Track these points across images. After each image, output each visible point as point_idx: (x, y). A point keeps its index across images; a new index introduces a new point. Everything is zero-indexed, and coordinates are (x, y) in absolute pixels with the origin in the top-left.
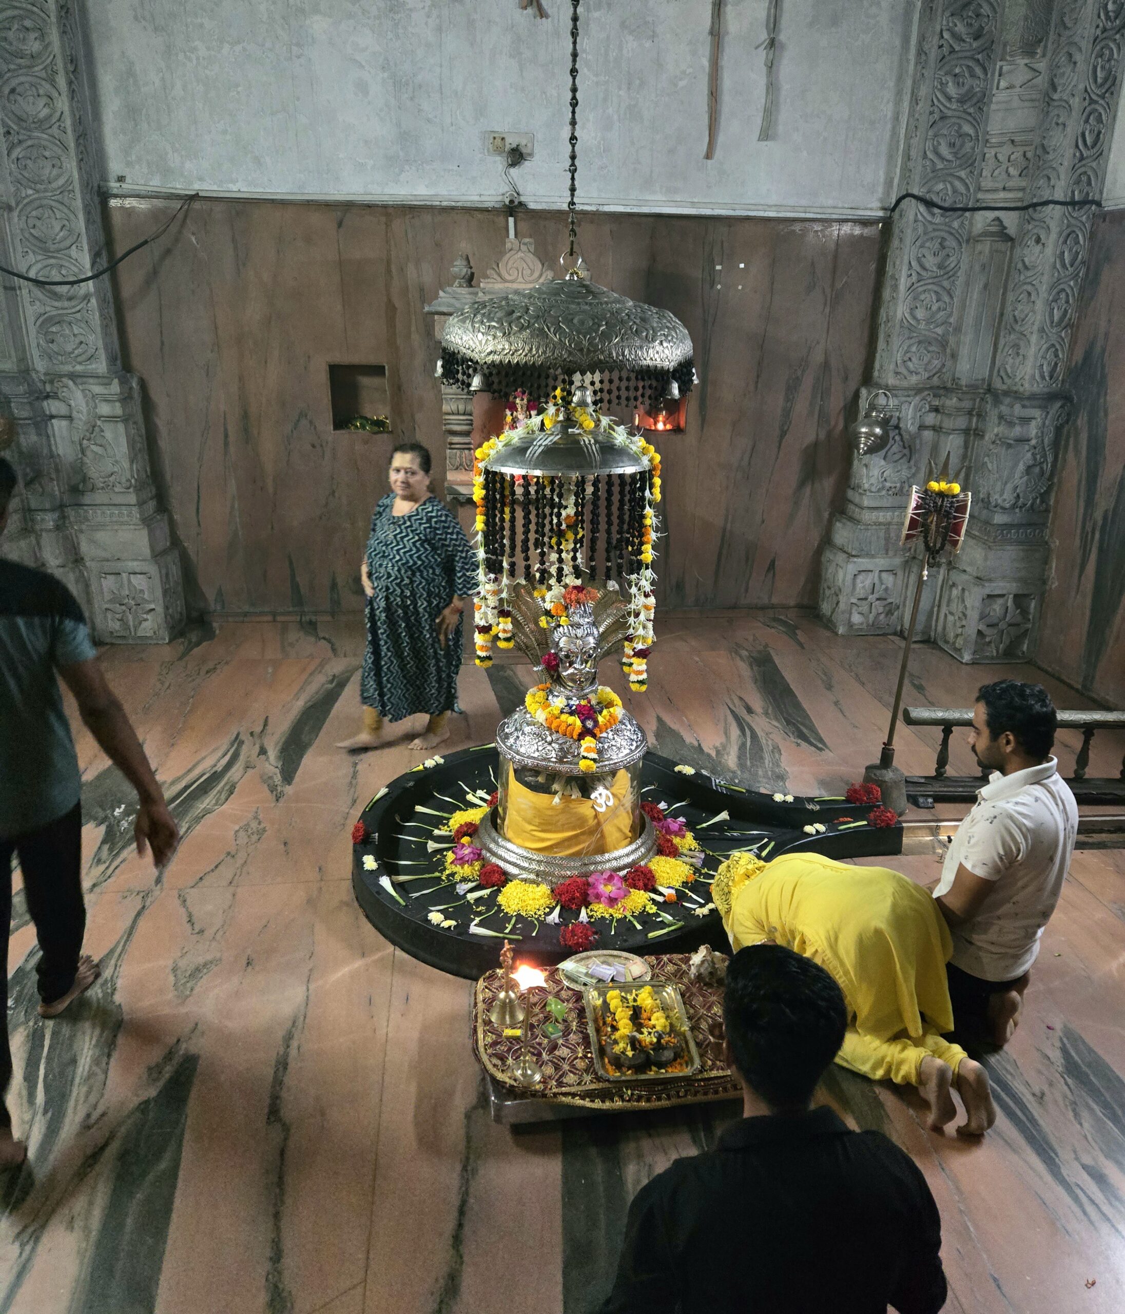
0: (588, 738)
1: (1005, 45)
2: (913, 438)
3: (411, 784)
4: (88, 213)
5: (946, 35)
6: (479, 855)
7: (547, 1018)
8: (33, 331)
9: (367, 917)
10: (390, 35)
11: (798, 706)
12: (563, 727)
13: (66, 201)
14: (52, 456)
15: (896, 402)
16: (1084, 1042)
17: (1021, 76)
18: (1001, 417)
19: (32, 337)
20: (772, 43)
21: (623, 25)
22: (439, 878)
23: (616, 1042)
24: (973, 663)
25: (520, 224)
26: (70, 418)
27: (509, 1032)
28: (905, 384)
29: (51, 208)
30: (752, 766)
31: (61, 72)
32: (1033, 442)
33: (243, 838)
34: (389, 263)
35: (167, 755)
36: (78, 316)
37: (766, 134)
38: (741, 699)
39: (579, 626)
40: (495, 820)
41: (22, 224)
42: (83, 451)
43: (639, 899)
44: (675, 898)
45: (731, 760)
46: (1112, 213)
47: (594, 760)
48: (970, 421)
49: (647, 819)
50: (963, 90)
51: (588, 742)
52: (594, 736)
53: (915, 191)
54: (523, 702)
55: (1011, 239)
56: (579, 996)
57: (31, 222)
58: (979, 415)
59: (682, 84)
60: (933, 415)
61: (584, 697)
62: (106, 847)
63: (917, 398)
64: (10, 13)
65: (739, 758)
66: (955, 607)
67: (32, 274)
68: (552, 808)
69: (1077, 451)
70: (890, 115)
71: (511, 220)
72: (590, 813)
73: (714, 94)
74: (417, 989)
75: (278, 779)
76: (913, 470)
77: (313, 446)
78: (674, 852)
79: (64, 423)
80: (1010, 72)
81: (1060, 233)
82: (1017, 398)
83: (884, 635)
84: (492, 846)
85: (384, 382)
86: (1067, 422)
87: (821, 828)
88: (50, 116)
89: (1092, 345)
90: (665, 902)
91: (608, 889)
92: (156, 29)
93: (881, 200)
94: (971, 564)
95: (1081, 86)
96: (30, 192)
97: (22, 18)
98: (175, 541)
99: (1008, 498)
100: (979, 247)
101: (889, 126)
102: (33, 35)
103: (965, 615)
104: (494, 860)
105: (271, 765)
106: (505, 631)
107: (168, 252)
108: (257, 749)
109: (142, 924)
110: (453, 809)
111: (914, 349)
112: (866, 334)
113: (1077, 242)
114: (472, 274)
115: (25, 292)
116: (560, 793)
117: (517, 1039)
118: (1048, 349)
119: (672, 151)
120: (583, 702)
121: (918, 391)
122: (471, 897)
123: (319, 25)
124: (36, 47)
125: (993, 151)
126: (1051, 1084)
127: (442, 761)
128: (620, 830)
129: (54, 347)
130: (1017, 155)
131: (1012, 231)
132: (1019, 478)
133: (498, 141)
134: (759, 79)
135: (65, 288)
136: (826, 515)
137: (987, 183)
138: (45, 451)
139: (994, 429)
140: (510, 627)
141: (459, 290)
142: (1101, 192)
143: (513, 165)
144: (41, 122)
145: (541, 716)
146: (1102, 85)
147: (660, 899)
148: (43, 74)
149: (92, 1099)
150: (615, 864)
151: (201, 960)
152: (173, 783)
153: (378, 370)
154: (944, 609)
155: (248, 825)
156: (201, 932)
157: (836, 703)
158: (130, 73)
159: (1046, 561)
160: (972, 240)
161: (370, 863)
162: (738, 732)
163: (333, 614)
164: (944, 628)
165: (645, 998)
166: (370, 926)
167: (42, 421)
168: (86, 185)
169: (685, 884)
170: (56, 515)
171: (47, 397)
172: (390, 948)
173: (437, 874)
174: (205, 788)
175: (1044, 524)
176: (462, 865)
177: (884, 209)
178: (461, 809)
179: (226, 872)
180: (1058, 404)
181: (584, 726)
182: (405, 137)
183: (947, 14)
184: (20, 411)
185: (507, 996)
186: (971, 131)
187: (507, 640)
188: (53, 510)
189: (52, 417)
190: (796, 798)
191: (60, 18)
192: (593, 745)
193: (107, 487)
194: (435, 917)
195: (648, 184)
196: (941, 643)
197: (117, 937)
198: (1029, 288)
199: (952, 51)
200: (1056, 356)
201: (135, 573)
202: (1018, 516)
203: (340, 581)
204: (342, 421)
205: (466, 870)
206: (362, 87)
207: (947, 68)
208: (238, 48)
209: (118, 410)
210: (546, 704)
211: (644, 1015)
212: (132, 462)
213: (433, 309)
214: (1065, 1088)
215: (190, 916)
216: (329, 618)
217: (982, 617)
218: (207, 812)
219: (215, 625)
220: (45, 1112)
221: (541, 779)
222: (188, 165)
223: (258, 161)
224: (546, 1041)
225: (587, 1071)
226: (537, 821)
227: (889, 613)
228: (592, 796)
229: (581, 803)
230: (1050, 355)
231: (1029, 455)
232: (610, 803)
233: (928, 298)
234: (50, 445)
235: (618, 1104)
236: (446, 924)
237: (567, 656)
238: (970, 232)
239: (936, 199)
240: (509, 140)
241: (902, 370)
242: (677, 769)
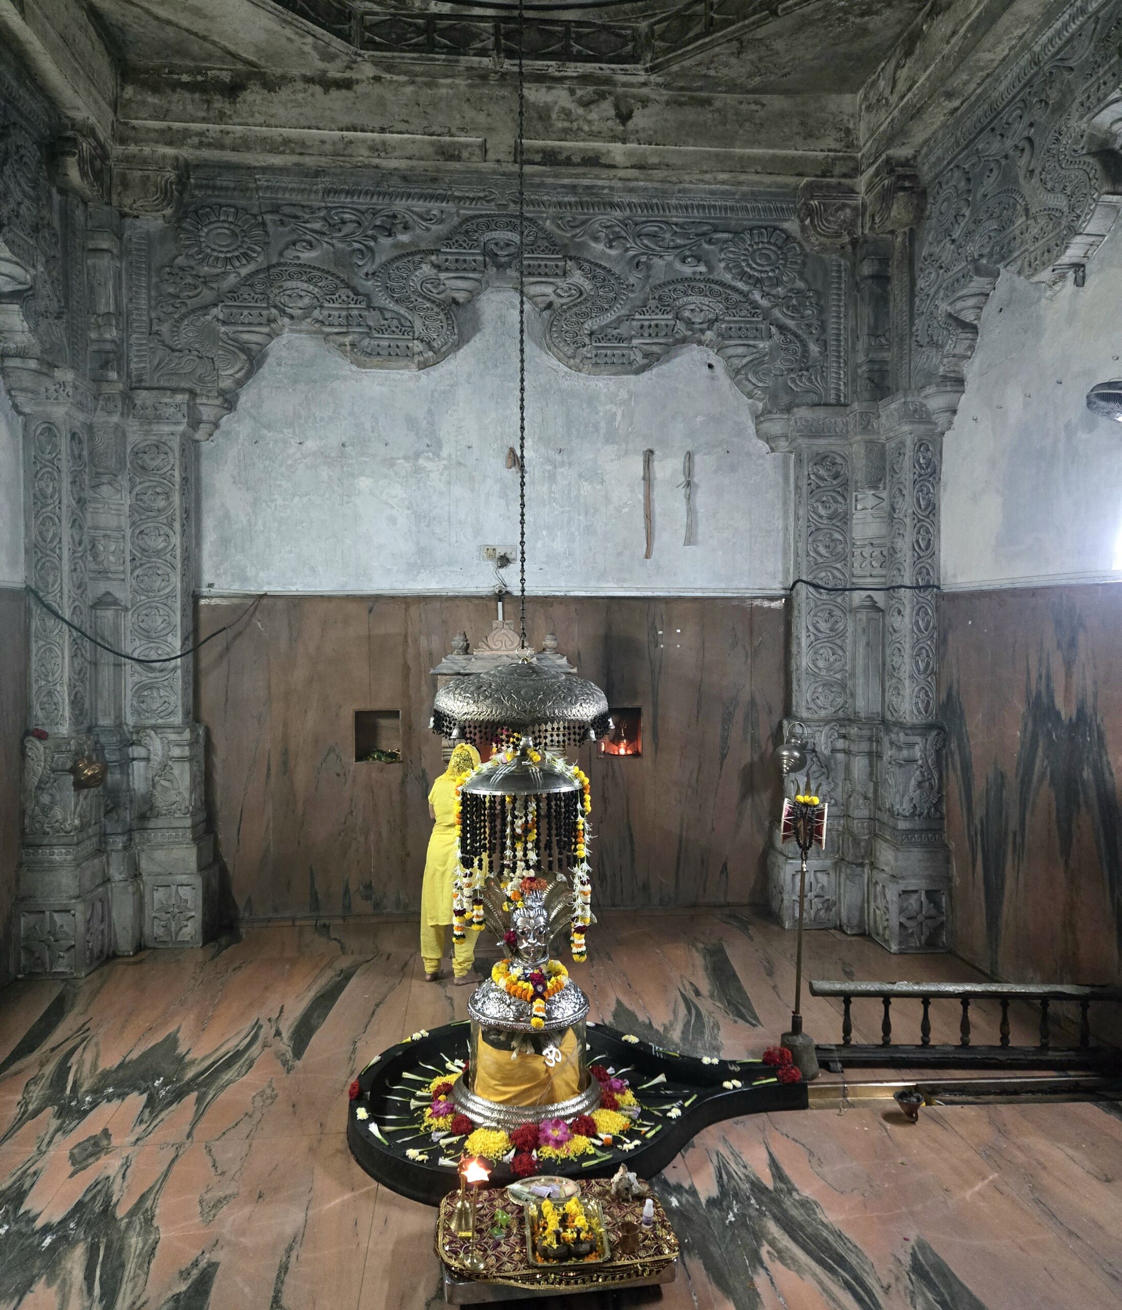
0: (539, 1000)
1: (856, 482)
2: (828, 759)
3: (400, 1053)
4: (184, 610)
5: (812, 477)
6: (452, 1109)
7: (494, 1225)
8: (129, 694)
9: (358, 1161)
10: (414, 487)
11: (740, 989)
12: (519, 992)
13: (169, 603)
14: (129, 790)
15: (810, 731)
16: (931, 1249)
17: (870, 501)
18: (892, 743)
19: (128, 700)
20: (688, 484)
21: (580, 476)
22: (418, 1129)
23: (545, 1238)
24: (901, 953)
25: (507, 607)
26: (147, 759)
27: (464, 1234)
28: (816, 717)
29: (157, 608)
30: (693, 1039)
31: (178, 519)
32: (920, 762)
33: (259, 1102)
34: (406, 637)
35: (198, 1037)
36: (166, 683)
37: (690, 540)
38: (691, 984)
39: (531, 908)
40: (468, 1079)
41: (134, 620)
42: (154, 786)
43: (581, 1143)
44: (610, 1142)
45: (676, 1035)
46: (947, 594)
47: (543, 1018)
48: (871, 746)
49: (593, 1078)
50: (830, 512)
51: (538, 1003)
52: (543, 998)
53: (804, 578)
54: (489, 975)
55: (882, 611)
56: (521, 1209)
57: (140, 619)
58: (877, 741)
59: (626, 510)
60: (841, 741)
61: (537, 967)
62: (147, 1111)
63: (827, 728)
64: (147, 484)
65: (683, 1033)
66: (881, 903)
67: (135, 655)
68: (511, 1063)
69: (954, 769)
70: (781, 526)
71: (500, 604)
72: (542, 1067)
73: (649, 517)
74: (395, 1215)
75: (289, 1055)
76: (832, 785)
77: (338, 775)
78: (615, 1107)
79: (142, 764)
80: (863, 499)
81: (913, 608)
82: (901, 728)
83: (826, 929)
84: (463, 1100)
85: (398, 723)
86: (944, 746)
87: (738, 1084)
88: (166, 547)
89: (950, 688)
90: (603, 1146)
91: (556, 1133)
92: (248, 489)
93: (781, 583)
94: (887, 865)
95: (910, 511)
96: (143, 598)
97: (155, 487)
98: (217, 857)
99: (905, 807)
100: (859, 616)
101: (781, 534)
102: (161, 497)
103: (887, 909)
104: (464, 1112)
105: (285, 1045)
106: (478, 916)
107: (240, 634)
108: (273, 1031)
109: (175, 1168)
110: (433, 1075)
111: (820, 690)
112: (782, 679)
113: (927, 614)
114: (468, 645)
115: (128, 667)
116: (517, 1050)
117: (468, 1239)
118: (919, 691)
119: (620, 554)
120: (536, 971)
121: (827, 722)
122: (443, 1142)
123: (364, 483)
124: (161, 504)
125: (859, 551)
126: (897, 1279)
127: (427, 1034)
128: (568, 1085)
129: (144, 706)
130: (877, 553)
131: (881, 604)
132: (912, 791)
133: (491, 551)
134: (680, 506)
135: (159, 664)
136: (767, 823)
137: (857, 571)
138: (124, 787)
139: (889, 753)
140: (482, 912)
141: (457, 657)
142: (939, 579)
143: (501, 567)
144: (158, 551)
145: (502, 983)
146: (926, 509)
147: (599, 1143)
148: (165, 521)
149: (137, 1291)
150: (562, 1113)
151: (221, 1194)
152: (203, 1060)
153: (394, 714)
154: (872, 905)
155: (263, 1091)
156: (223, 1173)
157: (774, 987)
158: (227, 516)
159: (948, 861)
160: (854, 611)
161: (362, 1113)
162: (686, 1012)
163: (344, 918)
164: (875, 922)
165: (572, 1206)
166: (359, 1168)
167: (126, 763)
168: (185, 591)
169: (621, 1132)
170: (125, 838)
171: (132, 744)
172: (375, 1184)
173: (416, 1126)
174: (229, 1063)
175: (941, 830)
176: (438, 1117)
177: (785, 589)
178: (440, 1075)
179: (244, 1128)
180: (934, 733)
181: (535, 990)
182: (422, 551)
183: (811, 464)
184: (111, 756)
185: (463, 1205)
186: (840, 537)
187: (480, 923)
188: (123, 834)
189: (134, 759)
190: (721, 1061)
191: (182, 485)
192: (542, 1006)
193: (170, 813)
194: (412, 1153)
195: (603, 576)
196: (874, 936)
197: (155, 1178)
198: (898, 645)
199: (819, 487)
200: (927, 696)
201: (182, 885)
202: (917, 823)
203: (353, 887)
204: (362, 755)
205: (441, 1122)
206: (393, 520)
207: (816, 497)
208: (305, 499)
209: (186, 752)
210: (507, 973)
211: (570, 1219)
212: (191, 793)
213: (436, 671)
214: (908, 1282)
215: (214, 1161)
216: (340, 921)
217: (902, 911)
218: (230, 1082)
219: (242, 931)
220: (101, 1300)
221: (502, 1038)
222: (261, 574)
223: (313, 570)
224: (491, 1241)
225: (521, 1262)
226: (499, 1075)
227: (828, 909)
228: (544, 1053)
229: (535, 1058)
230: (922, 695)
231: (918, 772)
232: (559, 1060)
233: (826, 652)
234: (128, 782)
235: (543, 1286)
236: (420, 1158)
237: (523, 933)
238: (850, 605)
239: (820, 583)
240: (498, 551)
241: (812, 705)
242: (624, 1038)
